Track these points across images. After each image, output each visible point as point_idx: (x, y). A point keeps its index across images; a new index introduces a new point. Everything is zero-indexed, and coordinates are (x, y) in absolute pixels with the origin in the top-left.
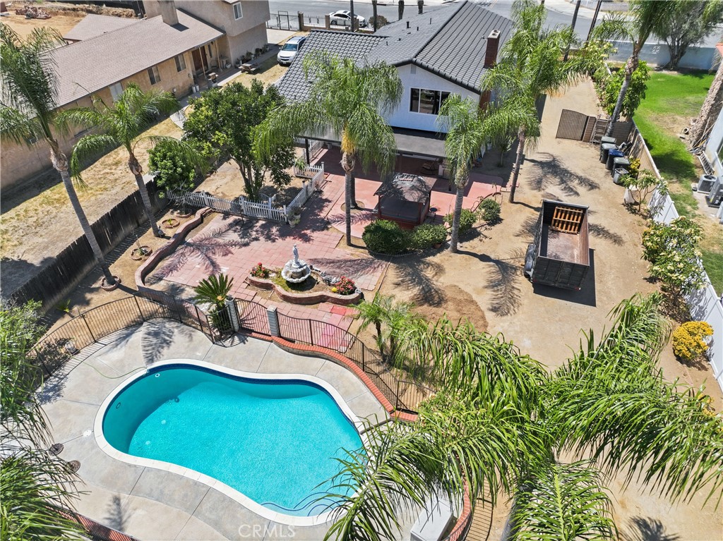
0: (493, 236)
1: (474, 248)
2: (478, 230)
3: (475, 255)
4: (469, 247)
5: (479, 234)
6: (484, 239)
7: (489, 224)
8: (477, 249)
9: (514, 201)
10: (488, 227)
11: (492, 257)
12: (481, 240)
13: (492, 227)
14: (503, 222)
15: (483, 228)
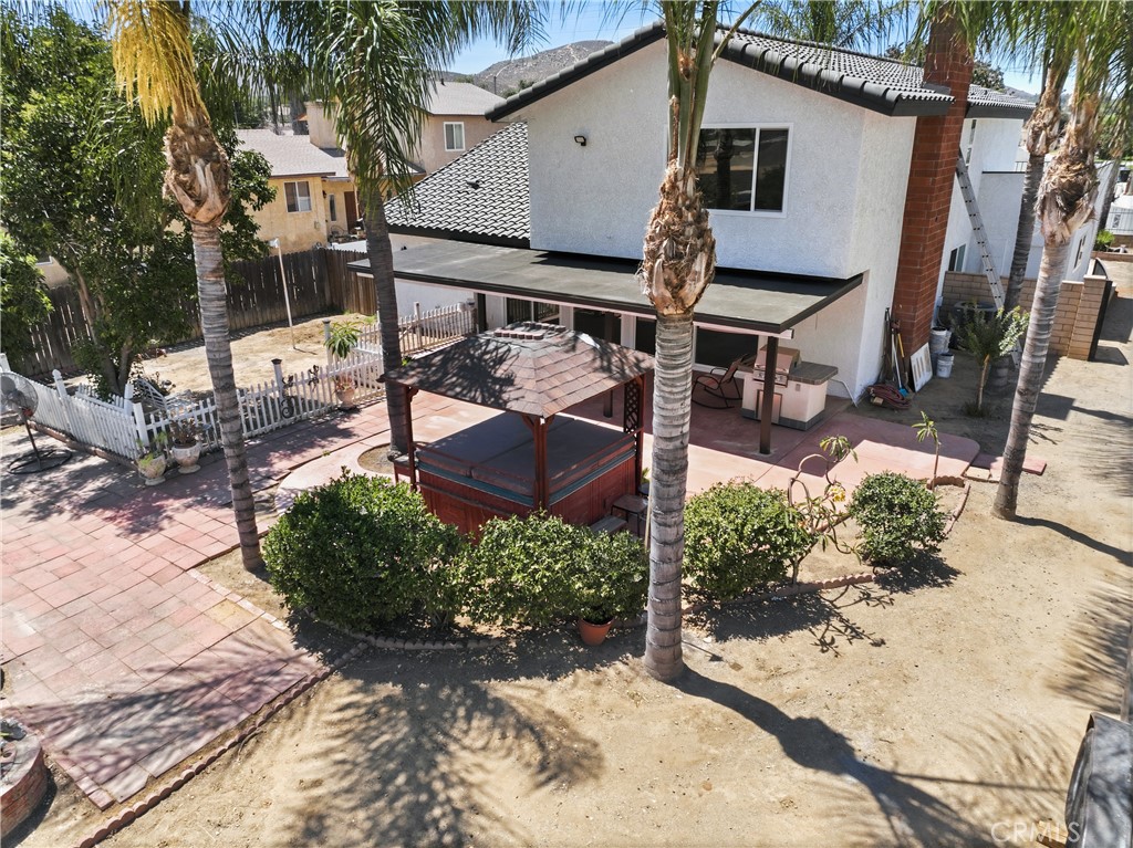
0: (892, 637)
1: (777, 673)
2: (828, 595)
3: (762, 714)
4: (750, 668)
5: (824, 614)
6: (841, 641)
7: (883, 581)
8: (789, 685)
9: (1020, 511)
10: (876, 590)
11: (864, 746)
12: (824, 645)
13: (899, 596)
14: (958, 582)
15: (854, 593)
